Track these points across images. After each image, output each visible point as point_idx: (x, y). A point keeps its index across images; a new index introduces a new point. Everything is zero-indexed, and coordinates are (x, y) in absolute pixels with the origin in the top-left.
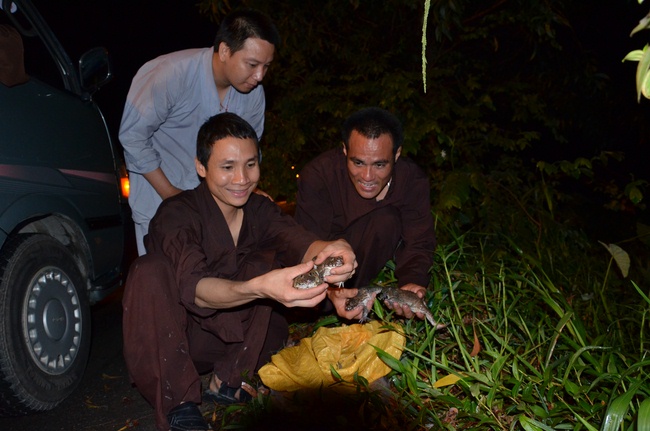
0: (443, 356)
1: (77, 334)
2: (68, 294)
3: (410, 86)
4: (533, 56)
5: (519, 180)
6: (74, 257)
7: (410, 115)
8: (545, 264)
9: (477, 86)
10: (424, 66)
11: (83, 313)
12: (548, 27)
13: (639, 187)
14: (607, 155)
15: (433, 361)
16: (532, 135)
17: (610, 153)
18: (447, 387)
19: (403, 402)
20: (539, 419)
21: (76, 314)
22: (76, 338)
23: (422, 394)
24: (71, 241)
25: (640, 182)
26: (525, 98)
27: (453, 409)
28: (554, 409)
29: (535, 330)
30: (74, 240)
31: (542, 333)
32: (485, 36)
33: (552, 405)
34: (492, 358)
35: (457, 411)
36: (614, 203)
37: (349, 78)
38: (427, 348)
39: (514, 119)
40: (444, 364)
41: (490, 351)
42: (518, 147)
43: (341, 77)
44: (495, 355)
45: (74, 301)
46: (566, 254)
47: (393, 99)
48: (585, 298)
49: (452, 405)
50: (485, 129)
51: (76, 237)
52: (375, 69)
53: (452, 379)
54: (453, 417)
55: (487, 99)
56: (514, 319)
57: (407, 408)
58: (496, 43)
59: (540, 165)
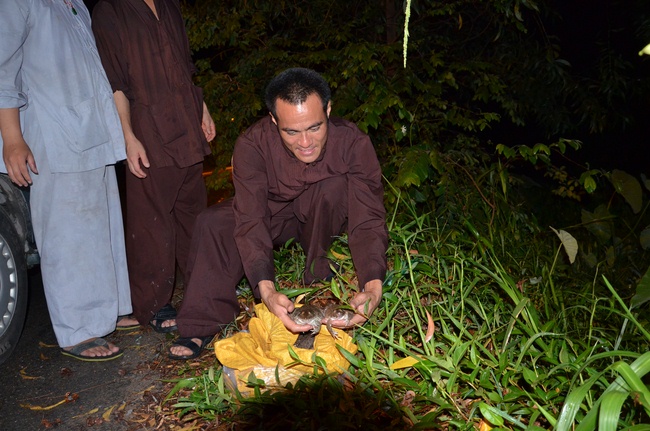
0: (401, 338)
1: (12, 299)
2: (3, 257)
3: (373, 57)
4: (497, 37)
5: (476, 160)
6: (11, 216)
7: (372, 87)
8: (497, 246)
9: (440, 63)
10: (406, 40)
11: (19, 277)
12: (517, 9)
13: (593, 177)
14: (565, 143)
15: (391, 342)
16: (492, 116)
17: (569, 141)
18: (403, 369)
19: (362, 384)
20: (494, 404)
21: (12, 278)
22: (10, 304)
23: (379, 376)
24: (8, 200)
25: (594, 172)
26: (487, 78)
27: (410, 392)
28: (509, 395)
29: (490, 314)
30: (11, 199)
31: (497, 318)
32: (450, 13)
33: (507, 390)
34: (450, 342)
35: (414, 394)
36: (562, 189)
37: (310, 45)
38: (386, 329)
39: (474, 99)
40: (402, 346)
41: (447, 334)
42: (478, 127)
43: (302, 44)
44: (453, 338)
45: (10, 265)
46: (517, 237)
47: (355, 70)
48: (533, 281)
49: (409, 388)
50: (445, 107)
51: (14, 195)
52: (338, 38)
53: (410, 361)
54: (410, 400)
55: (449, 76)
56: (471, 302)
57: (365, 391)
58: (461, 20)
59: (500, 148)
